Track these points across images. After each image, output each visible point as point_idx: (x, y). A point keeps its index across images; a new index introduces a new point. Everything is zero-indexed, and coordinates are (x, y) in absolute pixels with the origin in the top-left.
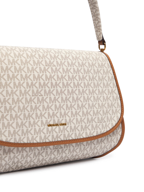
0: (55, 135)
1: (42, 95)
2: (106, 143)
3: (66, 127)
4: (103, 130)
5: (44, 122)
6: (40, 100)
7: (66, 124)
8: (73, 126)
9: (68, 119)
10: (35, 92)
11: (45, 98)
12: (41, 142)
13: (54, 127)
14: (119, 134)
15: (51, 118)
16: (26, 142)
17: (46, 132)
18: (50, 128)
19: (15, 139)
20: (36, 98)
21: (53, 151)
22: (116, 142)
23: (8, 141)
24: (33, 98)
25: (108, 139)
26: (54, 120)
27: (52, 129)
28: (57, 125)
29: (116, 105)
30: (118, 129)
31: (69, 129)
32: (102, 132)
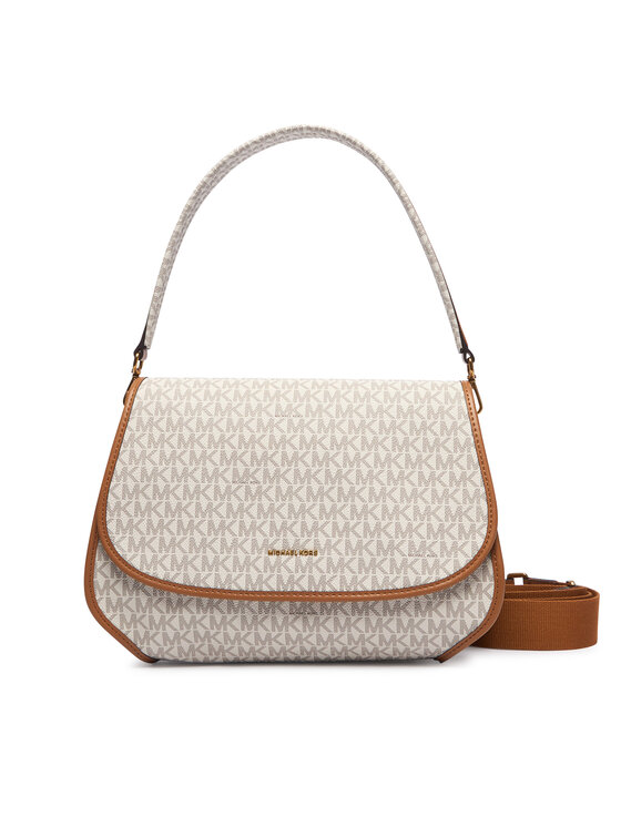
0: (286, 576)
1: (257, 482)
2: (444, 613)
3: (315, 558)
4: (427, 575)
5: (260, 544)
6: (254, 491)
7: (316, 554)
8: (335, 558)
9: (322, 540)
10: (241, 474)
11: (264, 487)
12: (250, 589)
13: (284, 558)
14: (488, 595)
15: (278, 534)
16: (212, 586)
17: (261, 568)
18: (273, 558)
19: (186, 576)
20: (243, 488)
21: (291, 618)
22: (480, 616)
23: (170, 579)
24: (234, 486)
25: (449, 604)
26: (285, 541)
27: (278, 563)
28: (292, 553)
29: (473, 514)
30: (485, 580)
31: (323, 565)
32: (422, 581)
